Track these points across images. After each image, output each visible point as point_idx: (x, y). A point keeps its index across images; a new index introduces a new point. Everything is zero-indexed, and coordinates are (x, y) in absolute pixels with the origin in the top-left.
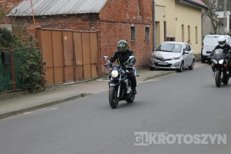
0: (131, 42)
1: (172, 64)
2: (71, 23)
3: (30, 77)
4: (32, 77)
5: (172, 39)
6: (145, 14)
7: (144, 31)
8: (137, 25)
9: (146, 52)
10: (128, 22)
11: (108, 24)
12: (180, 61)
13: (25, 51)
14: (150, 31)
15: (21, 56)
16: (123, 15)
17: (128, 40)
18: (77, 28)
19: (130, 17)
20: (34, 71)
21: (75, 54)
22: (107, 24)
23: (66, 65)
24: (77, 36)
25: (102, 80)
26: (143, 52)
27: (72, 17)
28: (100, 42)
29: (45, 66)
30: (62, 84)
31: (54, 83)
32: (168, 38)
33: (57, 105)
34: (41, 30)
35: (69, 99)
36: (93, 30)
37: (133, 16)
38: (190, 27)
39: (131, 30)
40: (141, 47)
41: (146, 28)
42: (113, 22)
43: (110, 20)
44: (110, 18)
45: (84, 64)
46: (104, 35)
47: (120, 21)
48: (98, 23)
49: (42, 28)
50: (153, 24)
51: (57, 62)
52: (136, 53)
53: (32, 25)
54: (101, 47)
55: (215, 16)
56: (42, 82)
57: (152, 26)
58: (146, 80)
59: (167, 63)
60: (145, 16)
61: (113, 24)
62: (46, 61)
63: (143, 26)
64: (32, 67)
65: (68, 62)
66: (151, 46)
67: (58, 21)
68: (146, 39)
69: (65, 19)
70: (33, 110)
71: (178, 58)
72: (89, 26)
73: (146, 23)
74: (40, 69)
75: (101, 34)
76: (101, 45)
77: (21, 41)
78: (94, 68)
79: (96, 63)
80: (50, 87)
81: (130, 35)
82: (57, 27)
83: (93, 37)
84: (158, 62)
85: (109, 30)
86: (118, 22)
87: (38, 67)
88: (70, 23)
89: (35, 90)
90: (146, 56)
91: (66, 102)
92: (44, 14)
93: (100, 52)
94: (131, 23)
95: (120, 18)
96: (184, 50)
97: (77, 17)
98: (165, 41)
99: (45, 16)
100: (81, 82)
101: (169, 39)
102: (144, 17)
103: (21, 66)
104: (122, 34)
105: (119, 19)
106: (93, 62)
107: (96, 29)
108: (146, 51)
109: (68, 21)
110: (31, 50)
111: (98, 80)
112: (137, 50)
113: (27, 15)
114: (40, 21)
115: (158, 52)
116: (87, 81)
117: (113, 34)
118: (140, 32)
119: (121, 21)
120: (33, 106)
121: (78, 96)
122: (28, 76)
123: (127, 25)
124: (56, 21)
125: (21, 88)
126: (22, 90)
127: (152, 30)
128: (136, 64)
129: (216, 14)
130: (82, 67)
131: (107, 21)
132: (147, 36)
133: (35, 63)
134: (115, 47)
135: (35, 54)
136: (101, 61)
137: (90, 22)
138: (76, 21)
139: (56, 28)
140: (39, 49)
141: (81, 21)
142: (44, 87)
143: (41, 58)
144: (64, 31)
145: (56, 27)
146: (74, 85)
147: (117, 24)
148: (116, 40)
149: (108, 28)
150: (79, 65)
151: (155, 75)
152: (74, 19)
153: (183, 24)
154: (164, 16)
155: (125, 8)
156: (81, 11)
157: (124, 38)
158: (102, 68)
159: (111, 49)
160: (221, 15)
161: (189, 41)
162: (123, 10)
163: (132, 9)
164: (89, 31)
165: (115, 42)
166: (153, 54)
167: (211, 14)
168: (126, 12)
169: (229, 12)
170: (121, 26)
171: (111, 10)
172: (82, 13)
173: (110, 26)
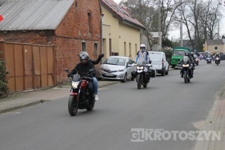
1: (117, 76)
2: (30, 38)
5: (116, 54)
6: (94, 32)
7: (93, 47)
8: (87, 41)
10: (80, 38)
11: (63, 39)
12: (124, 73)
16: (75, 32)
18: (35, 42)
19: (82, 34)
21: (34, 65)
22: (61, 39)
23: (26, 75)
24: (35, 49)
25: (58, 89)
27: (31, 33)
28: (56, 55)
29: (7, 75)
30: (22, 91)
31: (16, 90)
32: (113, 53)
33: (19, 109)
35: (30, 104)
36: (50, 44)
37: (84, 33)
38: (131, 44)
39: (82, 45)
41: (95, 44)
42: (67, 38)
43: (64, 36)
44: (64, 34)
45: (42, 74)
46: (59, 49)
47: (73, 37)
48: (54, 38)
50: (101, 41)
51: (19, 72)
55: (151, 36)
56: (4, 89)
59: (113, 74)
61: (67, 40)
62: (9, 71)
63: (93, 42)
65: (28, 72)
67: (17, 36)
68: (95, 53)
69: (24, 34)
71: (123, 70)
72: (46, 41)
73: (95, 40)
74: (3, 77)
75: (57, 48)
76: (57, 58)
78: (50, 78)
79: (52, 73)
80: (12, 94)
81: (81, 49)
83: (50, 50)
84: (105, 73)
85: (63, 45)
86: (71, 38)
88: (29, 38)
91: (27, 107)
93: (56, 64)
94: (82, 39)
95: (73, 34)
96: (127, 63)
97: (35, 32)
98: (110, 56)
99: (7, 31)
100: (39, 90)
101: (114, 54)
102: (93, 34)
104: (74, 48)
105: (72, 36)
106: (49, 73)
107: (52, 43)
109: (28, 37)
111: (54, 88)
114: (2, 35)
115: (105, 65)
116: (44, 89)
117: (67, 48)
118: (90, 47)
119: (74, 38)
121: (37, 102)
123: (79, 41)
124: (16, 36)
127: (100, 46)
130: (40, 77)
131: (62, 37)
132: (95, 51)
134: (68, 60)
136: (56, 72)
137: (46, 37)
138: (35, 36)
139: (16, 42)
140: (2, 60)
141: (39, 36)
142: (6, 94)
143: (5, 68)
144: (24, 44)
146: (33, 92)
147: (70, 40)
148: (69, 54)
149: (62, 43)
150: (37, 75)
151: (105, 85)
152: (33, 35)
153: (125, 42)
154: (109, 34)
155: (77, 26)
156: (39, 27)
157: (76, 52)
158: (57, 78)
159: (65, 61)
160: (155, 35)
161: (130, 56)
162: (76, 27)
163: (83, 28)
164: (46, 45)
165: (69, 55)
166: (101, 66)
167: (148, 34)
168: (78, 30)
169: (161, 32)
170: (73, 41)
171: (66, 28)
172: (40, 30)
173: (64, 41)
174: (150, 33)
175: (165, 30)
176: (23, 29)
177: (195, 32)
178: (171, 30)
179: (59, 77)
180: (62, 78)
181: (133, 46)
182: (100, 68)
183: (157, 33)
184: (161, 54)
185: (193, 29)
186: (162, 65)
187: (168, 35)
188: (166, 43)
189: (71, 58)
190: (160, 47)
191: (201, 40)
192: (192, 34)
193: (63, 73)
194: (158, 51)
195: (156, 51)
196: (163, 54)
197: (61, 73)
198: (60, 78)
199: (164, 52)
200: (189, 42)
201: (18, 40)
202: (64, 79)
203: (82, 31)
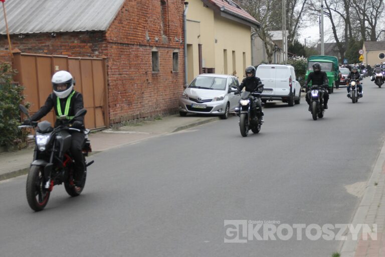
0: (153, 74)
1: (212, 108)
2: (63, 46)
3: (4, 127)
4: (8, 127)
5: (211, 71)
6: (172, 33)
7: (170, 59)
8: (161, 49)
9: (173, 90)
10: (148, 44)
11: (120, 47)
12: (224, 103)
14: (180, 58)
16: (140, 34)
17: (148, 71)
18: (73, 53)
19: (151, 38)
20: (11, 118)
22: (117, 47)
24: (73, 64)
25: (112, 132)
26: (170, 90)
27: (65, 37)
28: (108, 75)
29: (27, 110)
32: (204, 68)
34: (21, 56)
36: (97, 56)
37: (155, 36)
38: (236, 53)
39: (152, 57)
40: (166, 83)
41: (174, 54)
42: (126, 44)
43: (121, 41)
44: (121, 38)
46: (113, 64)
47: (136, 43)
48: (104, 45)
49: (21, 53)
50: (184, 48)
52: (159, 91)
53: (2, 49)
54: (110, 82)
56: (22, 135)
57: (182, 50)
58: (176, 130)
59: (206, 105)
60: (171, 35)
61: (127, 48)
62: (29, 103)
63: (170, 51)
64: (8, 111)
66: (181, 81)
67: (41, 43)
68: (174, 70)
69: (53, 40)
70: (14, 177)
71: (222, 98)
72: (90, 50)
73: (174, 47)
74: (20, 114)
75: (109, 62)
76: (109, 79)
78: (99, 113)
79: (101, 105)
81: (151, 64)
82: (42, 51)
83: (98, 66)
84: (192, 104)
85: (120, 57)
86: (133, 45)
87: (17, 112)
88: (61, 46)
89: (13, 147)
90: (173, 96)
92: (22, 32)
93: (108, 89)
94: (152, 46)
95: (136, 38)
96: (229, 86)
97: (72, 36)
98: (200, 74)
101: (206, 71)
102: (170, 38)
104: (139, 62)
105: (135, 41)
106: (97, 105)
107: (101, 54)
108: (174, 87)
109: (59, 43)
110: (6, 87)
111: (106, 131)
112: (162, 86)
114: (16, 42)
115: (192, 89)
117: (127, 62)
118: (165, 59)
119: (138, 44)
120: (13, 171)
122: (2, 125)
123: (147, 49)
124: (39, 43)
127: (182, 57)
128: (160, 108)
129: (269, 35)
131: (118, 43)
132: (175, 65)
133: (13, 105)
134: (129, 82)
135: (12, 91)
136: (109, 103)
137: (91, 44)
138: (71, 42)
139: (40, 53)
140: (18, 84)
141: (78, 42)
142: (25, 143)
143: (22, 98)
144: (54, 57)
145: (40, 51)
147: (132, 48)
148: (130, 71)
149: (118, 53)
151: (191, 124)
152: (68, 40)
153: (225, 49)
154: (198, 37)
155: (143, 24)
156: (78, 27)
157: (142, 69)
158: (111, 113)
159: (123, 85)
160: (277, 35)
161: (234, 74)
162: (141, 26)
163: (153, 26)
164: (91, 58)
165: (131, 74)
166: (184, 92)
167: (264, 34)
168: (145, 30)
169: (287, 31)
170: (137, 50)
171: (123, 27)
172: (80, 31)
173: (122, 50)
174: (267, 33)
175: (294, 27)
176: (51, 30)
177: (346, 30)
178: (303, 27)
179: (113, 112)
180: (120, 113)
181: (239, 56)
182: (184, 94)
183: (280, 32)
184: (287, 68)
185: (342, 23)
186: (290, 87)
187: (298, 35)
188: (296, 49)
189: (133, 79)
190: (284, 56)
191: (356, 43)
192: (340, 32)
193: (120, 105)
194: (282, 64)
195: (278, 64)
196: (291, 69)
197: (118, 105)
198: (116, 114)
199: (292, 65)
200: (334, 47)
201: (43, 50)
202: (123, 115)
203: (151, 33)
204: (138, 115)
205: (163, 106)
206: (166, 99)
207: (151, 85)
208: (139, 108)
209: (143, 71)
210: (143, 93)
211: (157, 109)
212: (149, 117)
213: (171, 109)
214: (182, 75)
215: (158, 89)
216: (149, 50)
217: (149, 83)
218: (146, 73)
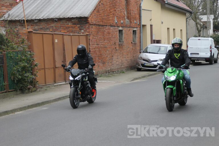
0: (119, 44)
2: (62, 26)
3: (22, 78)
4: (24, 78)
5: (158, 42)
6: (133, 18)
7: (131, 34)
8: (125, 28)
9: (133, 54)
10: (116, 25)
11: (97, 27)
13: (17, 53)
14: (137, 34)
15: (13, 58)
16: (111, 18)
17: (116, 42)
18: (68, 31)
19: (118, 21)
20: (26, 72)
21: (65, 56)
23: (57, 67)
24: (67, 39)
26: (131, 54)
27: (63, 21)
28: (89, 45)
29: (36, 68)
30: (53, 84)
31: (46, 83)
32: (154, 40)
33: (47, 104)
34: (33, 33)
35: (59, 99)
36: (83, 33)
37: (121, 20)
38: (176, 30)
39: (119, 33)
40: (128, 49)
41: (134, 31)
42: (101, 25)
43: (99, 24)
44: (98, 22)
46: (93, 38)
47: (108, 25)
48: (87, 26)
49: (33, 32)
50: (140, 28)
51: (49, 64)
52: (123, 55)
53: (24, 29)
54: (90, 49)
55: (199, 20)
56: (33, 83)
57: (139, 29)
58: (133, 80)
59: (154, 64)
60: (132, 19)
61: (102, 28)
62: (37, 63)
63: (131, 29)
64: (24, 68)
65: (59, 64)
66: (138, 48)
67: (48, 25)
68: (133, 42)
69: (56, 23)
70: (25, 110)
72: (78, 29)
73: (133, 27)
74: (32, 70)
75: (90, 37)
76: (90, 47)
77: (14, 44)
80: (42, 87)
81: (118, 38)
83: (83, 39)
84: (145, 63)
85: (98, 33)
86: (106, 26)
87: (30, 69)
88: (60, 27)
89: (27, 91)
90: (133, 58)
91: (56, 102)
92: (36, 18)
94: (119, 27)
95: (108, 21)
97: (67, 20)
98: (151, 43)
99: (37, 20)
101: (156, 41)
102: (131, 21)
103: (13, 67)
104: (110, 37)
105: (108, 23)
107: (85, 32)
108: (133, 52)
109: (59, 25)
110: (23, 53)
112: (125, 52)
113: (20, 19)
114: (33, 24)
115: (144, 54)
117: (102, 37)
118: (128, 35)
119: (110, 25)
120: (24, 106)
122: (20, 77)
123: (115, 29)
124: (47, 25)
125: (13, 89)
126: (14, 91)
127: (139, 33)
128: (124, 65)
129: (200, 18)
131: (96, 25)
132: (134, 38)
133: (27, 64)
134: (103, 49)
135: (26, 56)
137: (79, 25)
140: (31, 51)
141: (71, 24)
142: (35, 88)
143: (33, 60)
144: (55, 34)
145: (47, 30)
146: (65, 85)
147: (106, 28)
148: (104, 42)
149: (96, 31)
151: (142, 76)
152: (65, 23)
153: (168, 27)
154: (150, 20)
155: (113, 13)
156: (71, 15)
157: (112, 41)
159: (100, 51)
160: (204, 18)
163: (119, 14)
164: (79, 34)
165: (104, 44)
167: (196, 18)
168: (114, 16)
169: (212, 15)
170: (109, 29)
171: (100, 14)
172: (72, 17)
173: (99, 29)
174: (198, 18)
176: (55, 16)
180: (97, 69)
181: (178, 32)
182: (139, 57)
186: (210, 52)
189: (106, 48)
193: (97, 64)
195: (205, 37)
196: (211, 40)
198: (95, 70)
199: (213, 38)
201: (49, 29)
202: (99, 70)
203: (118, 18)
204: (109, 70)
205: (126, 64)
206: (128, 60)
207: (118, 51)
208: (110, 65)
209: (113, 43)
210: (113, 56)
211: (122, 67)
212: (117, 71)
213: (131, 66)
214: (139, 45)
215: (122, 53)
216: (117, 29)
217: (117, 50)
218: (115, 43)
